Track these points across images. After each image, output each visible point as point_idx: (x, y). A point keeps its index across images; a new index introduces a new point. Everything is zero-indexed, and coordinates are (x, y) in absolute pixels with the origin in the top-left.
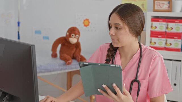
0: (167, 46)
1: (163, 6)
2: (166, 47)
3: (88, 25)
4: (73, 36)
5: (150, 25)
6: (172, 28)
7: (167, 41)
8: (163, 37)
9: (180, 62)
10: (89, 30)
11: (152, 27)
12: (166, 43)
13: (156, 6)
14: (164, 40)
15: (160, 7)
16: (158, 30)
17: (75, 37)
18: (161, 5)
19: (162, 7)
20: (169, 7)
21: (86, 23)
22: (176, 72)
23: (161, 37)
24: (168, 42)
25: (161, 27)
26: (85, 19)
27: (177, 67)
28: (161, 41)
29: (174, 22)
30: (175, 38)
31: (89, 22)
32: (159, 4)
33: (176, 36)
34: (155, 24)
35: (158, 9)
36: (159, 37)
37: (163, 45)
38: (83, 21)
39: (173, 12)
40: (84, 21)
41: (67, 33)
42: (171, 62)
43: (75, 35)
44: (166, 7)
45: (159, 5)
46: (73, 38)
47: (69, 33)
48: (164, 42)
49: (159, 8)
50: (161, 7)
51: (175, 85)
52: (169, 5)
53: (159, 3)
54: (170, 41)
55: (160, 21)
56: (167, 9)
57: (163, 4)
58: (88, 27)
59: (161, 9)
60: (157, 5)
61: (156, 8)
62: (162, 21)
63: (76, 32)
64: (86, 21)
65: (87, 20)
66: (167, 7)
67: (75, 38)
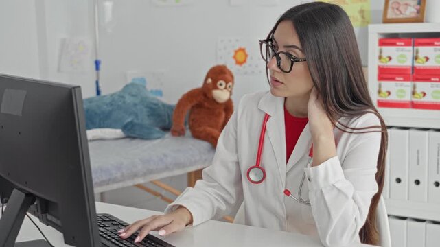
0: (416, 98)
1: (406, 9)
2: (414, 100)
3: (245, 61)
4: (221, 85)
5: (377, 54)
6: (427, 59)
7: (414, 87)
8: (406, 80)
10: (246, 73)
11: (380, 57)
12: (414, 93)
14: (408, 86)
15: (398, 12)
16: (394, 63)
17: (226, 88)
18: (402, 8)
19: (403, 12)
20: (418, 12)
23: (401, 79)
24: (419, 91)
25: (401, 56)
26: (237, 48)
28: (402, 88)
29: (432, 44)
30: (433, 79)
31: (246, 56)
32: (397, 6)
33: (435, 76)
34: (388, 50)
35: (394, 17)
36: (397, 78)
37: (408, 98)
38: (233, 54)
39: (427, 22)
40: (237, 52)
41: (206, 80)
42: (427, 133)
43: (227, 83)
44: (411, 13)
45: (397, 9)
46: (221, 89)
47: (212, 78)
48: (409, 91)
49: (396, 14)
50: (401, 13)
51: (437, 185)
52: (418, 7)
53: (398, 3)
54: (421, 86)
55: (398, 43)
56: (413, 15)
57: (406, 5)
58: (244, 65)
59: (401, 16)
60: (393, 8)
61: (390, 15)
62: (402, 44)
63: (228, 76)
64: (240, 54)
66: (415, 11)
67: (225, 90)
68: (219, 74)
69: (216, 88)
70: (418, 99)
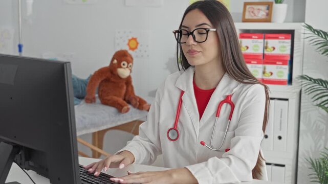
0: (266, 76)
1: (259, 12)
2: (264, 77)
4: (124, 64)
6: (274, 49)
7: (265, 68)
8: (258, 63)
9: (287, 102)
12: (264, 73)
13: (247, 13)
14: (260, 68)
15: (252, 14)
16: (250, 51)
17: (127, 67)
18: (256, 12)
19: (256, 15)
20: (268, 15)
21: (133, 44)
22: (281, 117)
23: (255, 62)
24: (268, 71)
25: (255, 46)
26: (130, 38)
27: (282, 110)
29: (277, 38)
30: (278, 63)
31: (137, 43)
32: (252, 10)
33: (280, 61)
34: (246, 42)
35: (250, 18)
36: (252, 62)
37: (260, 76)
38: (127, 42)
39: (273, 22)
40: (130, 40)
42: (273, 101)
43: (128, 63)
44: (263, 15)
45: (252, 12)
46: (124, 68)
47: (117, 60)
48: (261, 71)
49: (251, 16)
50: (255, 15)
51: (280, 138)
52: (267, 11)
53: (253, 8)
54: (270, 68)
55: (253, 37)
56: (264, 17)
57: (259, 9)
59: (255, 18)
60: (249, 12)
61: (247, 17)
62: (256, 37)
63: (129, 59)
64: (133, 42)
65: (135, 39)
66: (265, 14)
67: (127, 69)
68: (122, 57)
69: (120, 67)
70: (267, 77)
